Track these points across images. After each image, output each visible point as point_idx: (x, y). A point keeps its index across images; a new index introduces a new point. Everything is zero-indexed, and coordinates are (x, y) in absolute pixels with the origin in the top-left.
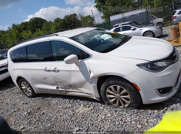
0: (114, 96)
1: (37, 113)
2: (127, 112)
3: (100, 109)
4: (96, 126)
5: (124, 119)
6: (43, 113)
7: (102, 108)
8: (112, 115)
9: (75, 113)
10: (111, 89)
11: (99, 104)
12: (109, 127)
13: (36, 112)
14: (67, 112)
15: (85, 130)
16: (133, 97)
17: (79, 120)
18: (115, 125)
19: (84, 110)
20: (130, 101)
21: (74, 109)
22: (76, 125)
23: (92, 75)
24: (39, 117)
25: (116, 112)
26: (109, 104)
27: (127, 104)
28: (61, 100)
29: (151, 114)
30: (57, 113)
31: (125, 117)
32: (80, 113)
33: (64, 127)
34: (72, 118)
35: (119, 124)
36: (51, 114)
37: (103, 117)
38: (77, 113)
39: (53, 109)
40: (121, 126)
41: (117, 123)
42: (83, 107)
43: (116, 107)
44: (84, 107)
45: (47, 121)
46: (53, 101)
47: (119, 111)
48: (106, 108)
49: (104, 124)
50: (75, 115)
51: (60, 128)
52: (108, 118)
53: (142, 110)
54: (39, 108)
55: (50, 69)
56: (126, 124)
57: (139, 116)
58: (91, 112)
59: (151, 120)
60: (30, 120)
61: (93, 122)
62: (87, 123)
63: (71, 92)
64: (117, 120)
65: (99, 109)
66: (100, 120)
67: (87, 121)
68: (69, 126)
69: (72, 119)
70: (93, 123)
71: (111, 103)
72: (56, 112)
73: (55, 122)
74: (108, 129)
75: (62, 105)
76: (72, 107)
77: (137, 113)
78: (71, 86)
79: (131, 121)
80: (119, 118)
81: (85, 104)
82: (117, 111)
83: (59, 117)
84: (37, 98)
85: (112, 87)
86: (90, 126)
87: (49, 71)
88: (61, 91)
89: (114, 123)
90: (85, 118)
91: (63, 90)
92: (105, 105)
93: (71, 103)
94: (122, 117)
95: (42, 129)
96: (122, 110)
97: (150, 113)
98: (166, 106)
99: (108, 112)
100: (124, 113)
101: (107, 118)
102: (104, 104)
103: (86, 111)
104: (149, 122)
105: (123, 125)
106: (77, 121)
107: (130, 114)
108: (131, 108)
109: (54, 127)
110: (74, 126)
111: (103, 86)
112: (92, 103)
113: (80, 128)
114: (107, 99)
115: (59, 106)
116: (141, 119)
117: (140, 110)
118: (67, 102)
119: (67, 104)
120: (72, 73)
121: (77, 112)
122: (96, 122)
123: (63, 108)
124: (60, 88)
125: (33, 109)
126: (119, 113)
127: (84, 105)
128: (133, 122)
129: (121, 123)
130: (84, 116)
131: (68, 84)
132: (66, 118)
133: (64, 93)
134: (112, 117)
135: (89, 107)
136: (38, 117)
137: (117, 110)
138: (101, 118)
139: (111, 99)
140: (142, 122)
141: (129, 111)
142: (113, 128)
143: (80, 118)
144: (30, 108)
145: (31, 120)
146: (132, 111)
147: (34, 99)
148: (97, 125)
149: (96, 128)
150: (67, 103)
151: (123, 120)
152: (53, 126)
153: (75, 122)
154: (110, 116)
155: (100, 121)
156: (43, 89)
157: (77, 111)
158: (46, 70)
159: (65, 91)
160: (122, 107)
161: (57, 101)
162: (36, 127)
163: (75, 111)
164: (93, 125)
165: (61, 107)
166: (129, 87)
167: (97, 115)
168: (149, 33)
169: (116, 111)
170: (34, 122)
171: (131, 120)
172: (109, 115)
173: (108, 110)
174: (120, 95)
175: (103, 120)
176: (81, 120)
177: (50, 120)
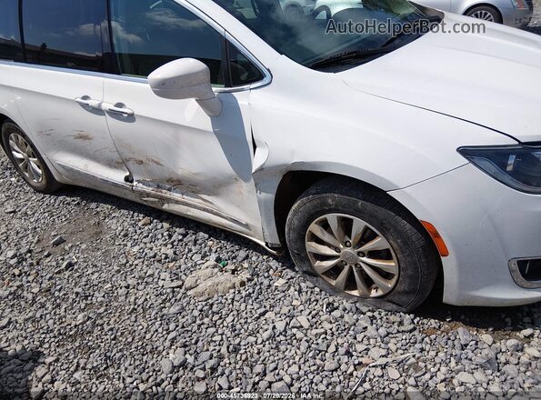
0: (334, 253)
1: (49, 259)
2: (373, 318)
3: (273, 288)
4: (247, 358)
5: (360, 347)
6: (70, 265)
7: (282, 281)
8: (314, 320)
9: (180, 287)
10: (325, 225)
11: (274, 263)
12: (295, 376)
13: (48, 255)
14: (152, 275)
15: (204, 369)
16: (410, 272)
17: (190, 321)
18: (320, 369)
19: (215, 280)
20: (394, 280)
21: (180, 267)
22: (175, 338)
23: (258, 160)
24: (51, 278)
25: (330, 312)
26: (311, 273)
27: (377, 288)
28: (140, 224)
29: (466, 345)
30: (119, 271)
31: (366, 342)
32: (199, 289)
33: (130, 340)
34: (168, 304)
35: (336, 370)
36: (96, 275)
37: (280, 326)
38: (187, 290)
39: (106, 253)
40: (342, 378)
41: (330, 365)
42: (215, 267)
43: (334, 291)
44: (216, 270)
45: (74, 301)
46: (115, 221)
47: (345, 309)
48: (297, 288)
49: (281, 356)
50: (178, 297)
51: (114, 339)
52: (299, 335)
53: (433, 323)
54: (61, 241)
55: (100, 105)
56: (362, 371)
57: (418, 346)
58: (239, 291)
59: (463, 377)
60: (18, 283)
61: (237, 341)
62: (217, 338)
63: (177, 202)
64: (332, 348)
65: (270, 286)
66: (266, 335)
67: (220, 332)
68: (148, 336)
69: (165, 311)
70: (239, 344)
71: (320, 272)
72: (116, 268)
73: (102, 310)
74: (292, 385)
75: (142, 245)
76: (174, 260)
77: (411, 331)
78: (177, 183)
79: (385, 365)
80: (340, 341)
81: (224, 256)
82: (337, 308)
83: (120, 291)
84: (61, 198)
85: (332, 218)
86: (227, 354)
87: (98, 111)
88: (142, 194)
89: (318, 362)
90: (213, 313)
91: (149, 190)
92: (294, 270)
93: (172, 243)
94: (351, 340)
95: (52, 331)
96: (354, 309)
97: (463, 343)
98: (527, 320)
99: (301, 307)
100: (364, 322)
101: (295, 330)
102: (292, 267)
103: (220, 288)
104: (455, 381)
105: (351, 374)
106: (182, 321)
107: (382, 331)
108: (390, 306)
109: (97, 331)
110: (167, 343)
111: (299, 207)
112: (247, 257)
113: (188, 356)
114: (304, 257)
115: (129, 244)
116: (424, 362)
117: (425, 321)
118: (160, 236)
119: (161, 242)
120: (183, 134)
121: (187, 284)
122: (252, 339)
123: (141, 256)
124: (139, 182)
125: (39, 241)
126: (342, 317)
127: (218, 260)
128: (393, 373)
129: (343, 367)
130: (212, 305)
131: (167, 176)
132: (146, 300)
133: (152, 202)
134: (314, 332)
135: (233, 272)
136: (48, 277)
137: (336, 305)
138: (271, 326)
139: (321, 260)
140: (427, 376)
141: (381, 319)
142: (312, 382)
143: (196, 313)
144: (30, 236)
145: (22, 285)
146: (392, 318)
147: (52, 201)
148: (252, 356)
149: (247, 370)
150: (160, 239)
151: (354, 353)
152: (93, 327)
153: (172, 326)
154: (306, 325)
155: (268, 339)
156: (78, 172)
157: (189, 281)
158: (85, 106)
159: (154, 196)
160: (355, 293)
161: (126, 224)
162: (33, 320)
163: (183, 277)
164: (236, 350)
165: (136, 249)
166: (400, 234)
167: (259, 311)
168: (486, 14)
169: (331, 308)
170: (30, 296)
171: (384, 361)
172: (303, 320)
173: (304, 297)
174: (359, 253)
175: (278, 339)
176: (198, 322)
177: (86, 298)
